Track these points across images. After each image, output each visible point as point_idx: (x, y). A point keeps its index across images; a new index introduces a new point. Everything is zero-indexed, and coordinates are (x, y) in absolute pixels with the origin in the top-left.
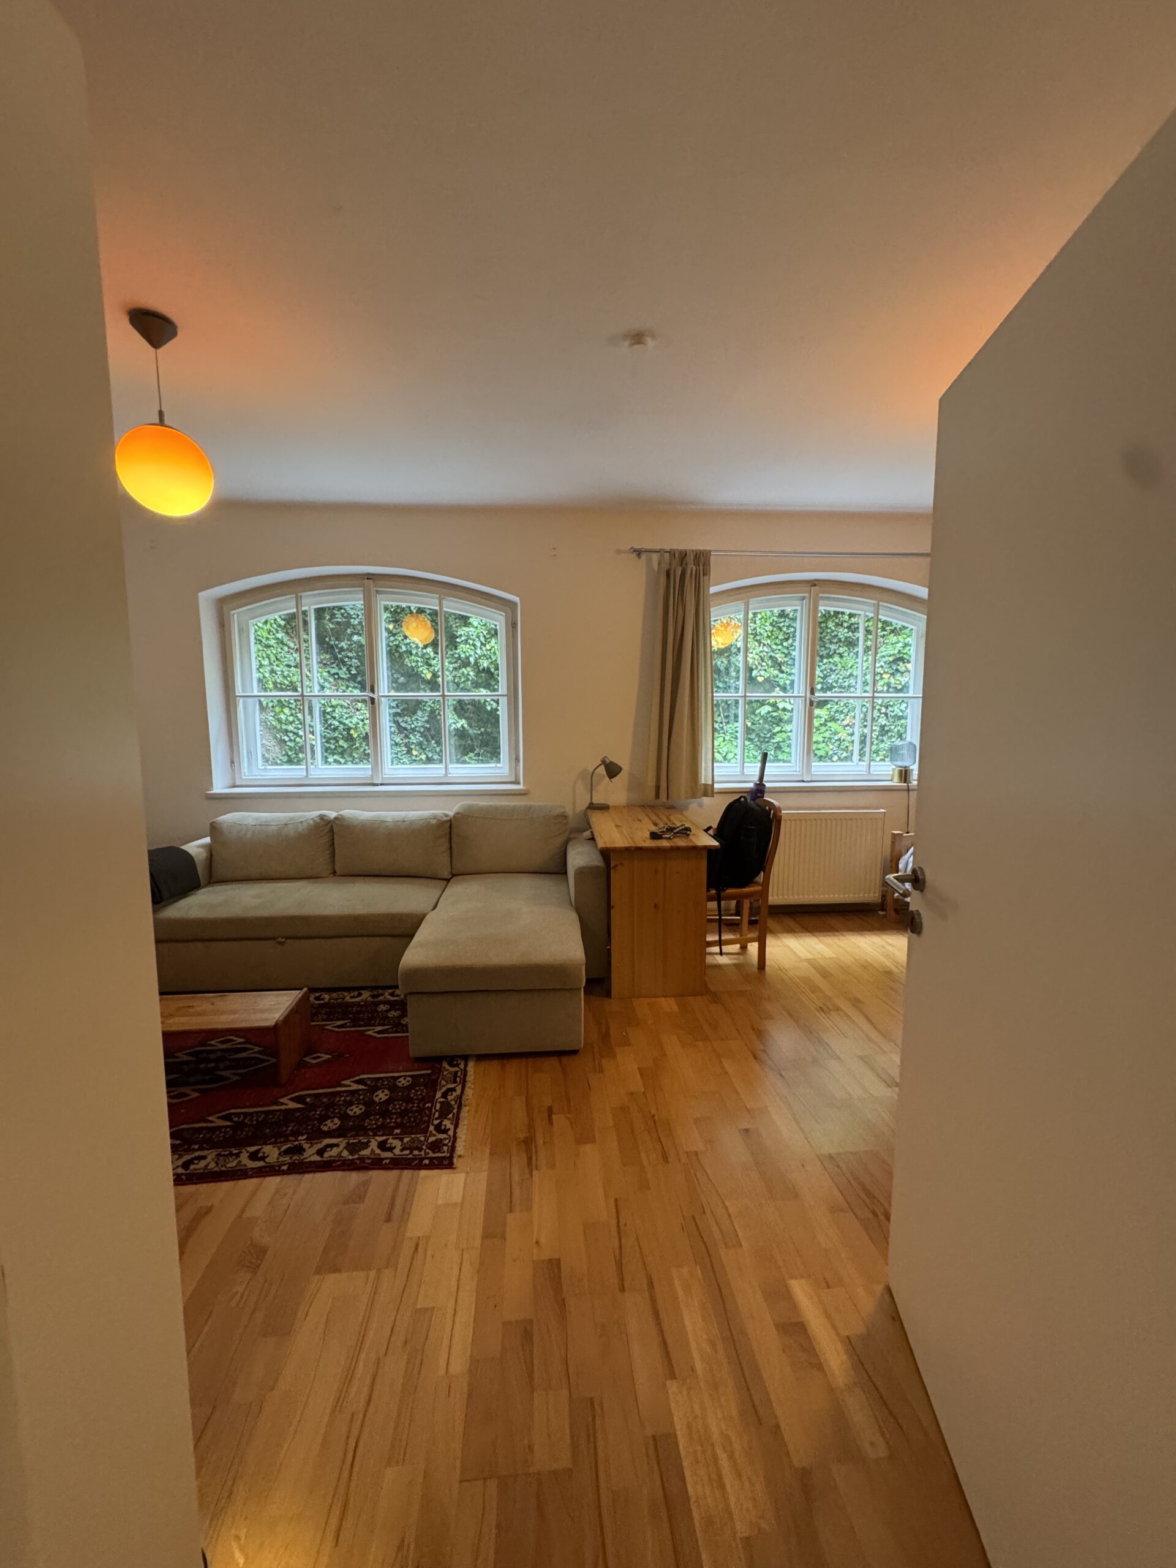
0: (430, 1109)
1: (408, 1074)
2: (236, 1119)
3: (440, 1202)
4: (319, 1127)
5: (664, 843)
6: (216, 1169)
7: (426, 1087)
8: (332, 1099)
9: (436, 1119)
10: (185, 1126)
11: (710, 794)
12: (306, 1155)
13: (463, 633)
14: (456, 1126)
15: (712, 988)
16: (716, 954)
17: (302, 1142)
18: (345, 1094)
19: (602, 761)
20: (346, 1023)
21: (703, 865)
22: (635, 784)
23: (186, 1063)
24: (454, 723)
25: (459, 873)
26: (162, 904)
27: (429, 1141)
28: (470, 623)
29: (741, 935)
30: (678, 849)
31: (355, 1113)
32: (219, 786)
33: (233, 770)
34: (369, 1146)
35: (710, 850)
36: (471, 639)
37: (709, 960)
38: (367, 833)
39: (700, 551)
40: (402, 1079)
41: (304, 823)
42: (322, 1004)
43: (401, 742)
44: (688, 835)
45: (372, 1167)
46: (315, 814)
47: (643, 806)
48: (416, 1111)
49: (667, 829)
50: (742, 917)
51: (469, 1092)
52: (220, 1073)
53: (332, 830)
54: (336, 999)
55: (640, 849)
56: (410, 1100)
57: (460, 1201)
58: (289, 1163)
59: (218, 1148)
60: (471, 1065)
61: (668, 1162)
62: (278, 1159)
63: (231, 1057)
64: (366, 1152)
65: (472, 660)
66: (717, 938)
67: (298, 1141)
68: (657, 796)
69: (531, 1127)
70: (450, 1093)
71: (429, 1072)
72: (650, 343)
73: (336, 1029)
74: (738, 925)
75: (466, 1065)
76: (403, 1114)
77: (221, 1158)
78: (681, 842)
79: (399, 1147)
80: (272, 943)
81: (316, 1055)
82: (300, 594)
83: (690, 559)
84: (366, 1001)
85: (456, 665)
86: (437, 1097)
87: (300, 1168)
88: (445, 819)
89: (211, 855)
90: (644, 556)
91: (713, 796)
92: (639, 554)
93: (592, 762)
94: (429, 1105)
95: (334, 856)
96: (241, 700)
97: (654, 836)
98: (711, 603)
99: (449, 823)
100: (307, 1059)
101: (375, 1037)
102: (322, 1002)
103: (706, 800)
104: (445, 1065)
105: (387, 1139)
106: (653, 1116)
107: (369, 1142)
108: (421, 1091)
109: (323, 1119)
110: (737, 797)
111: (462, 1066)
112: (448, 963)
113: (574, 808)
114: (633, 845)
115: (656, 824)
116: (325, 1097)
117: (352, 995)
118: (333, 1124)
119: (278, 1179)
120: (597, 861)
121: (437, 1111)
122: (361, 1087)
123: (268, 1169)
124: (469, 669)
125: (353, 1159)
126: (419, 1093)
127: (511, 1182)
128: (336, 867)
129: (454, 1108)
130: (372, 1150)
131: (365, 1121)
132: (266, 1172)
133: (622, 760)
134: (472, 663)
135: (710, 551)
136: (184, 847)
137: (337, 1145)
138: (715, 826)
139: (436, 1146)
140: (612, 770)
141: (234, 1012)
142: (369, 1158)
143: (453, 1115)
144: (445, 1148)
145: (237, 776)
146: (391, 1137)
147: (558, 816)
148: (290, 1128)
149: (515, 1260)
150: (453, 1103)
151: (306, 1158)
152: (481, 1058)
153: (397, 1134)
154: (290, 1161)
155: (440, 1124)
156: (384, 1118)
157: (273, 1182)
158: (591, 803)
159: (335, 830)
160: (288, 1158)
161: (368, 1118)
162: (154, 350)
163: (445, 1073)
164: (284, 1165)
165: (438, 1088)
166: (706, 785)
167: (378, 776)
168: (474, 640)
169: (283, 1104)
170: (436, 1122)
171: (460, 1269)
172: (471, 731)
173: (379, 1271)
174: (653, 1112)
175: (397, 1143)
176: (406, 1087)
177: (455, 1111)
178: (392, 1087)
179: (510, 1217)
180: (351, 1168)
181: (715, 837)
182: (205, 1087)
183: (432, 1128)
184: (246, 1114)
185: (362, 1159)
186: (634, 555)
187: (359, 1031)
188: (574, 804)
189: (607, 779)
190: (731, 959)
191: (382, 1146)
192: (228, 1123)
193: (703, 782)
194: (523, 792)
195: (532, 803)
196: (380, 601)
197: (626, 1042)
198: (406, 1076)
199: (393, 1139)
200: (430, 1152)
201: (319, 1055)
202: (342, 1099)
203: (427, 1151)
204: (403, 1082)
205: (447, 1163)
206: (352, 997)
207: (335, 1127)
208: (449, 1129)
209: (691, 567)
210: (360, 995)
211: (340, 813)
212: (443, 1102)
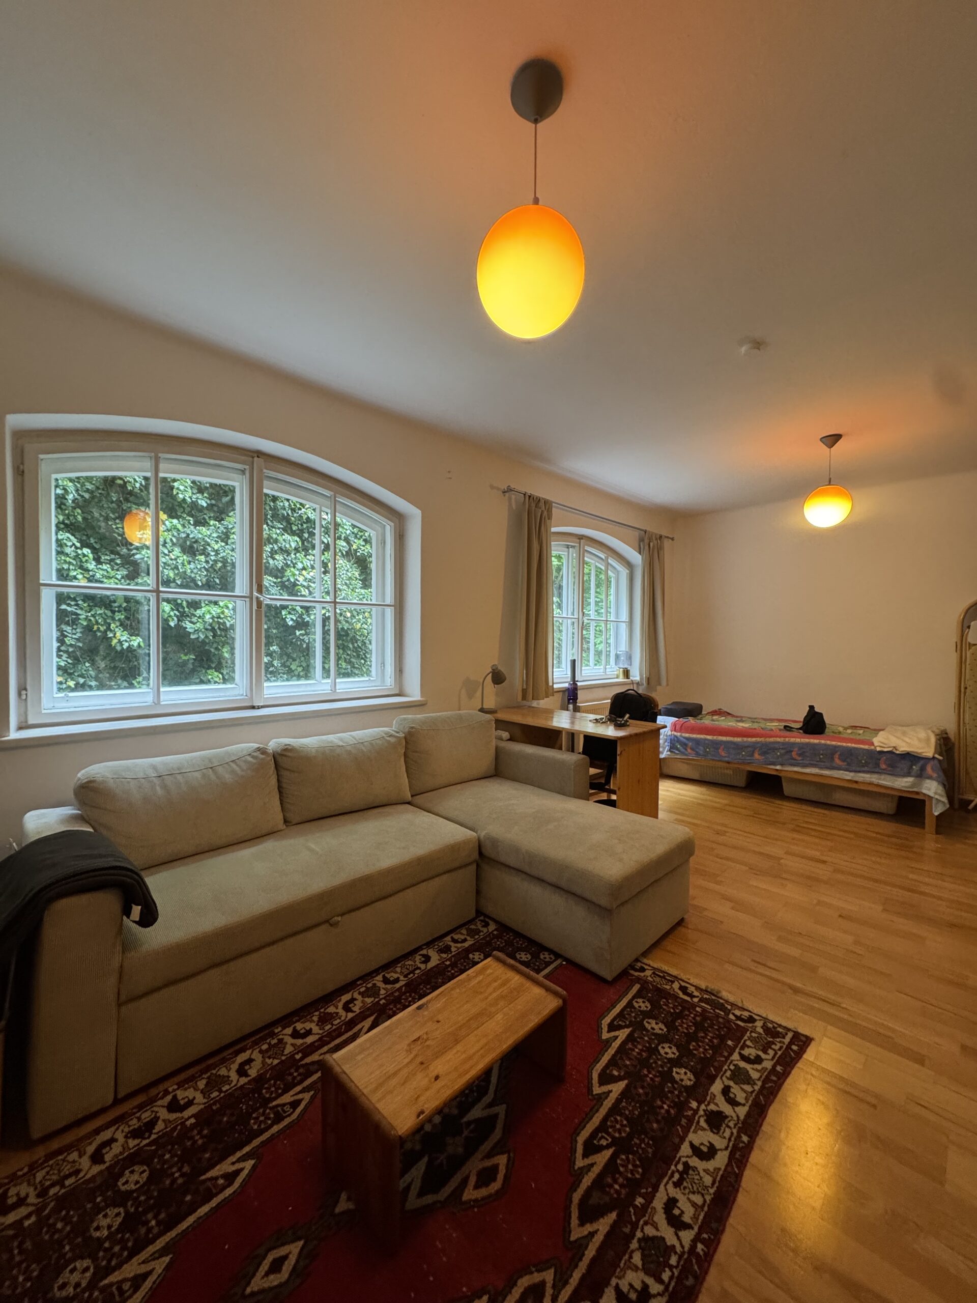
1: (629, 996)
2: (603, 1143)
4: (681, 1085)
7: (666, 998)
9: (727, 1015)
10: (575, 1200)
12: (731, 1113)
17: (703, 1107)
18: (630, 1046)
19: (492, 670)
27: (764, 1033)
31: (673, 1053)
33: (24, 702)
39: (546, 499)
40: (635, 1003)
51: (696, 982)
56: (681, 1015)
58: (738, 1132)
59: (659, 1182)
62: (722, 1137)
67: (699, 1109)
70: (689, 991)
71: (639, 985)
77: (685, 1184)
79: (759, 1053)
83: (542, 504)
86: (689, 999)
88: (399, 736)
94: (699, 1009)
95: (283, 801)
98: (551, 540)
99: (404, 740)
104: (635, 973)
105: (740, 1054)
107: (736, 1066)
109: (668, 1077)
111: (647, 967)
116: (622, 1059)
118: (684, 1075)
121: (712, 1010)
122: (627, 1031)
123: (738, 1153)
128: (288, 814)
131: (694, 1054)
132: (743, 1155)
135: (552, 502)
139: (773, 1032)
140: (500, 678)
144: (781, 1030)
145: (31, 710)
146: (739, 1051)
148: (665, 1106)
150: (707, 996)
153: (735, 1045)
154: (734, 1130)
155: (736, 1016)
156: (701, 1041)
160: (727, 1130)
161: (691, 1049)
163: (650, 979)
164: (739, 1137)
165: (671, 992)
167: (261, 696)
169: (607, 1093)
170: (732, 1017)
175: (752, 1052)
176: (652, 1007)
177: (722, 1001)
183: (740, 1023)
192: (607, 1153)
194: (423, 703)
198: (632, 999)
200: (782, 1039)
202: (637, 1050)
203: (777, 1040)
204: (642, 1004)
207: (690, 1076)
209: (544, 511)
212: (700, 1000)
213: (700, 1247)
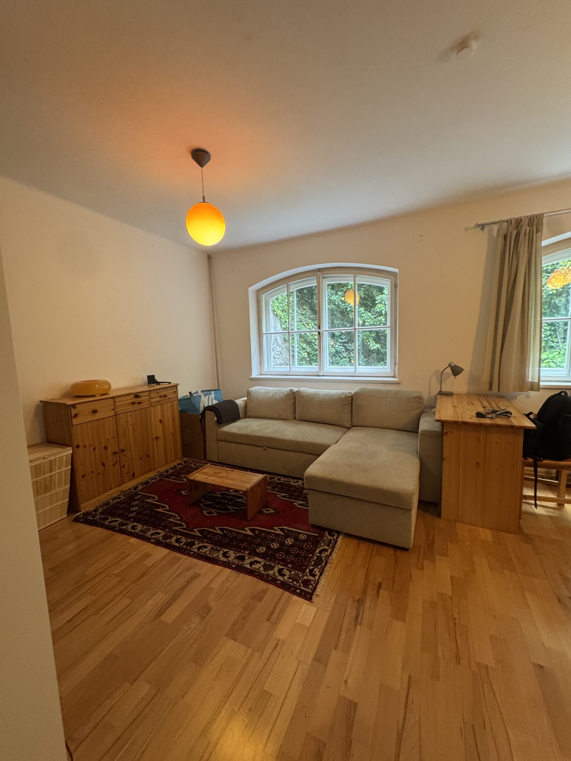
0: (310, 558)
1: (306, 533)
2: (225, 532)
3: (297, 621)
4: (256, 549)
5: (487, 421)
6: (208, 555)
7: (312, 544)
8: (267, 535)
9: (312, 566)
10: (206, 529)
11: (536, 389)
12: (245, 562)
13: (379, 298)
14: (321, 575)
15: (526, 531)
16: (533, 504)
17: (246, 555)
18: (273, 535)
19: (449, 365)
20: (286, 496)
21: (520, 440)
22: (473, 380)
23: (218, 498)
24: (373, 346)
25: (355, 425)
26: (222, 424)
27: (303, 579)
28: (384, 293)
29: (559, 496)
30: (498, 426)
31: (274, 547)
32: (255, 374)
33: (261, 367)
34: (274, 569)
35: (527, 431)
36: (383, 301)
37: (525, 508)
38: (309, 400)
39: (534, 216)
40: (302, 535)
41: (283, 393)
42: (280, 483)
43: (347, 356)
44: (509, 417)
45: (271, 582)
46: (288, 389)
47: (479, 395)
48: (303, 557)
49: (492, 411)
50: (560, 481)
51: (334, 555)
52: (228, 506)
53: (295, 397)
54: (286, 482)
55: (465, 423)
56: (302, 549)
57: (308, 625)
58: (236, 564)
59: (213, 544)
60: (341, 537)
61: (460, 664)
62: (233, 560)
63: (235, 500)
64: (271, 572)
65: (383, 312)
66: (533, 494)
67: (245, 553)
68: (490, 388)
69: (364, 593)
70: (324, 552)
71: (317, 535)
72: (474, 45)
73: (281, 498)
74: (556, 486)
75: (338, 537)
76: (297, 556)
77: (212, 550)
78: (500, 421)
79: (288, 576)
80: (260, 448)
81: (268, 509)
82: (289, 284)
83: (525, 223)
84: (299, 486)
85: (375, 316)
86: (316, 552)
87: (240, 569)
88: (350, 395)
89: (246, 405)
90: (486, 229)
91: (538, 391)
92: (483, 227)
93: (443, 365)
94: (311, 555)
95: (295, 410)
96: (265, 335)
97: (479, 415)
98: (543, 253)
99: (351, 398)
100: (263, 510)
101: (297, 507)
102: (280, 482)
103: (532, 393)
104: (326, 533)
105: (284, 568)
106: (455, 619)
107: (275, 566)
108: (310, 545)
109: (260, 545)
110: (558, 392)
111: (335, 537)
112: (329, 477)
113: (430, 393)
114: (460, 420)
115: (484, 407)
116: (264, 533)
117: (294, 481)
118: (262, 550)
119: (230, 570)
120: (437, 427)
121: (313, 560)
122: (282, 533)
123: (227, 564)
124: (382, 317)
125: (264, 574)
126: (308, 546)
127: (341, 627)
128: (296, 416)
129: (323, 563)
130: (275, 572)
131: (276, 553)
132: (226, 565)
133: (465, 364)
134: (384, 314)
135: (544, 214)
136: (235, 401)
137: (260, 563)
138: (536, 411)
139: (306, 583)
140: (456, 371)
141: (232, 479)
142: (271, 577)
143: (321, 567)
144: (311, 587)
145: (262, 370)
146: (285, 568)
147: (415, 398)
148: (244, 545)
149: (328, 688)
150: (324, 559)
151: (244, 565)
152: (347, 535)
153: (289, 567)
154: (237, 563)
155: (313, 570)
156: (286, 556)
157: (228, 571)
158: (441, 391)
159: (296, 397)
160: (237, 561)
161: (279, 552)
162: (201, 168)
163: (325, 538)
164: (234, 564)
165: (319, 546)
166: (532, 383)
167: (321, 372)
168: (385, 301)
169: (246, 531)
170: (311, 568)
171: (294, 675)
172: (382, 350)
173: (253, 650)
174: (456, 616)
175: (287, 573)
176: (303, 540)
177: (323, 564)
178: (296, 539)
179: (334, 653)
180: (261, 579)
181: (532, 421)
182: (221, 511)
183: (308, 571)
184: (230, 531)
185: (268, 576)
186: (479, 229)
187: (290, 501)
188: (430, 390)
189: (453, 376)
190: (547, 512)
191: (280, 571)
192: (221, 533)
193: (530, 380)
194: (398, 383)
195: (400, 389)
196: (325, 282)
197: (445, 554)
198: (304, 534)
199: (287, 569)
200: (302, 586)
201: (269, 509)
202: (271, 537)
203: (301, 584)
204: (302, 537)
205: (308, 596)
206: (294, 482)
207: (262, 552)
208: (316, 575)
209: (525, 228)
210: (298, 482)
211: (300, 389)
212: (319, 556)
213: (192, 553)
